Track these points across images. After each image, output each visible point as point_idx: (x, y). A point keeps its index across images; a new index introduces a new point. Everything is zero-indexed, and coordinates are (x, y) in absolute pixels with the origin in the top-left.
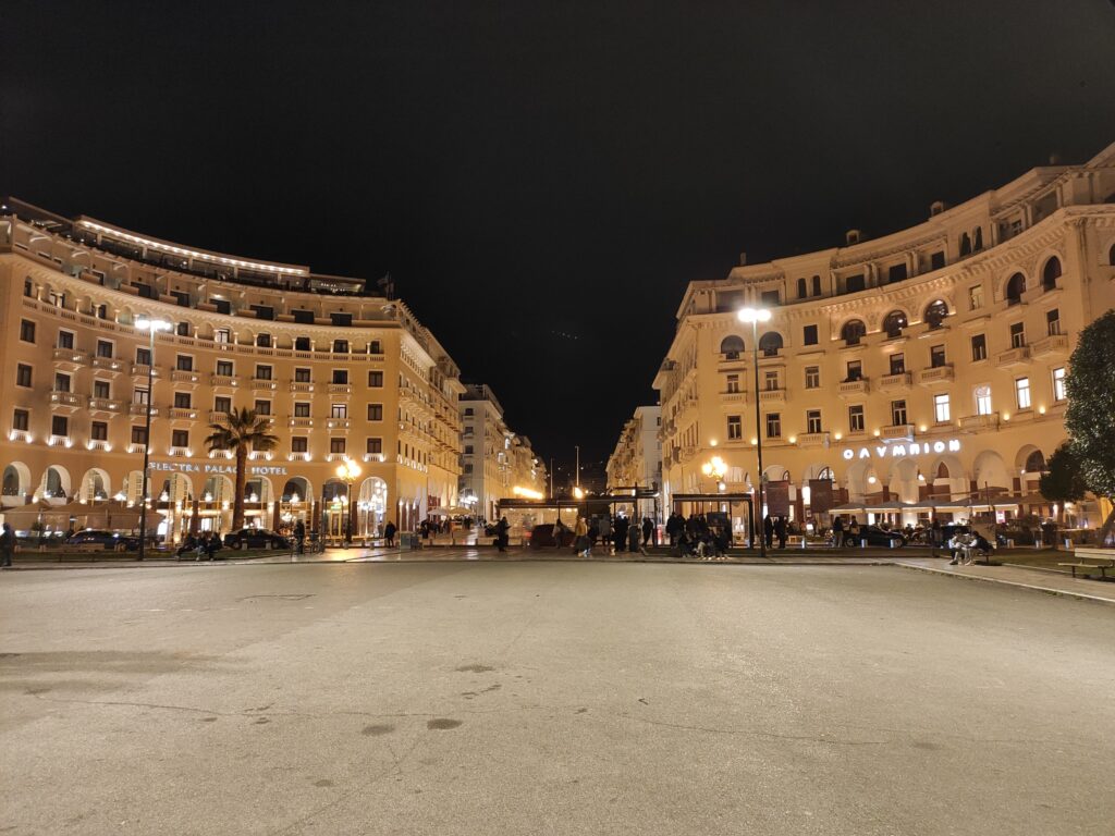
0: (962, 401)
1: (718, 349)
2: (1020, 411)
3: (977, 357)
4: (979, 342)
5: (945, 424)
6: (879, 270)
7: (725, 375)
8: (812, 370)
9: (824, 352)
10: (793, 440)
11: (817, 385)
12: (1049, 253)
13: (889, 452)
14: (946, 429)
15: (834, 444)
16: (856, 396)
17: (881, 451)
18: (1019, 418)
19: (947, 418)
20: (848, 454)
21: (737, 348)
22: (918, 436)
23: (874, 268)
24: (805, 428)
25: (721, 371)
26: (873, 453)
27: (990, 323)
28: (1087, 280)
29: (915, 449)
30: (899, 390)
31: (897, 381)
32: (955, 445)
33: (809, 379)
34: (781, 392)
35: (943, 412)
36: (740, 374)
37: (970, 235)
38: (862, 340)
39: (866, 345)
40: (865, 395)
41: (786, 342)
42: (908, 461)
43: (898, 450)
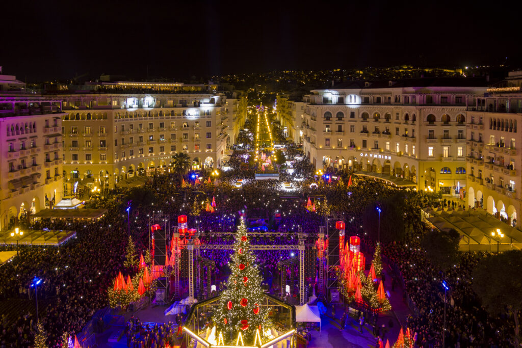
0: (393, 146)
1: (323, 116)
2: (405, 153)
3: (397, 134)
4: (397, 129)
5: (388, 151)
6: (374, 98)
7: (325, 125)
8: (352, 127)
9: (356, 121)
10: (346, 148)
11: (354, 132)
12: (414, 113)
13: (373, 156)
14: (388, 152)
15: (357, 150)
16: (365, 137)
17: (371, 155)
18: (405, 155)
19: (389, 149)
20: (362, 155)
21: (329, 116)
22: (380, 152)
23: (372, 98)
24: (349, 145)
25: (324, 123)
26: (368, 155)
27: (400, 125)
28: (420, 125)
29: (380, 156)
30: (376, 138)
31: (376, 136)
32: (390, 158)
33: (351, 129)
34: (342, 133)
35: (388, 147)
36: (330, 125)
37: (397, 97)
38: (368, 120)
39: (368, 122)
40: (367, 137)
41: (345, 116)
42: (378, 160)
43: (376, 156)
